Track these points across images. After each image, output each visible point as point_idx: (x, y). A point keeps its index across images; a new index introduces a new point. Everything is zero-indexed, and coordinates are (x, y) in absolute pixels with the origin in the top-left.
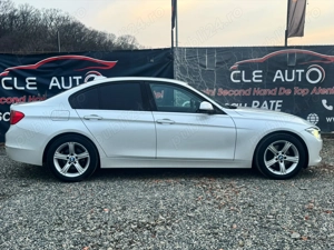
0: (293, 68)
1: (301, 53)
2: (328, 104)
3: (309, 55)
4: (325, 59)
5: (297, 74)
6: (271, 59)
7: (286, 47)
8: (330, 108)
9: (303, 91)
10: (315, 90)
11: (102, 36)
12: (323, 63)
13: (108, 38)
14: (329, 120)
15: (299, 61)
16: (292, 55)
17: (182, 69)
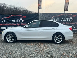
0: (66, 18)
1: (68, 15)
2: (74, 26)
3: (70, 15)
4: (73, 16)
5: (67, 19)
6: (61, 16)
7: (64, 13)
8: (74, 27)
9: (68, 23)
10: (71, 23)
11: (31, 12)
12: (73, 17)
13: (33, 12)
14: (74, 30)
15: (67, 16)
16: (66, 15)
17: (41, 18)
